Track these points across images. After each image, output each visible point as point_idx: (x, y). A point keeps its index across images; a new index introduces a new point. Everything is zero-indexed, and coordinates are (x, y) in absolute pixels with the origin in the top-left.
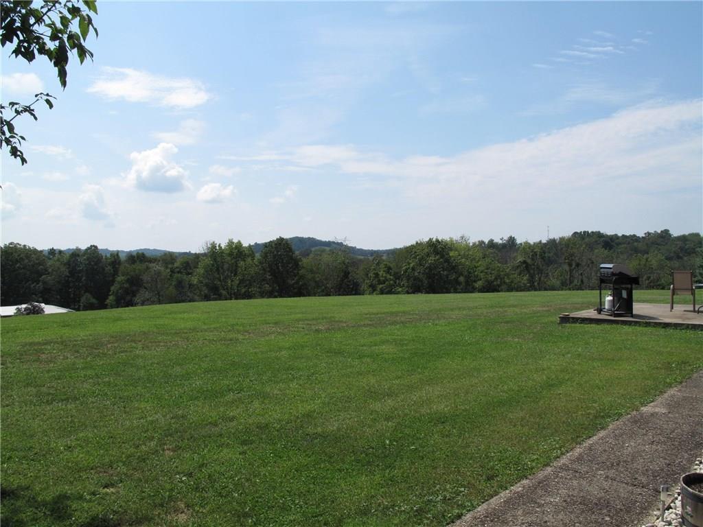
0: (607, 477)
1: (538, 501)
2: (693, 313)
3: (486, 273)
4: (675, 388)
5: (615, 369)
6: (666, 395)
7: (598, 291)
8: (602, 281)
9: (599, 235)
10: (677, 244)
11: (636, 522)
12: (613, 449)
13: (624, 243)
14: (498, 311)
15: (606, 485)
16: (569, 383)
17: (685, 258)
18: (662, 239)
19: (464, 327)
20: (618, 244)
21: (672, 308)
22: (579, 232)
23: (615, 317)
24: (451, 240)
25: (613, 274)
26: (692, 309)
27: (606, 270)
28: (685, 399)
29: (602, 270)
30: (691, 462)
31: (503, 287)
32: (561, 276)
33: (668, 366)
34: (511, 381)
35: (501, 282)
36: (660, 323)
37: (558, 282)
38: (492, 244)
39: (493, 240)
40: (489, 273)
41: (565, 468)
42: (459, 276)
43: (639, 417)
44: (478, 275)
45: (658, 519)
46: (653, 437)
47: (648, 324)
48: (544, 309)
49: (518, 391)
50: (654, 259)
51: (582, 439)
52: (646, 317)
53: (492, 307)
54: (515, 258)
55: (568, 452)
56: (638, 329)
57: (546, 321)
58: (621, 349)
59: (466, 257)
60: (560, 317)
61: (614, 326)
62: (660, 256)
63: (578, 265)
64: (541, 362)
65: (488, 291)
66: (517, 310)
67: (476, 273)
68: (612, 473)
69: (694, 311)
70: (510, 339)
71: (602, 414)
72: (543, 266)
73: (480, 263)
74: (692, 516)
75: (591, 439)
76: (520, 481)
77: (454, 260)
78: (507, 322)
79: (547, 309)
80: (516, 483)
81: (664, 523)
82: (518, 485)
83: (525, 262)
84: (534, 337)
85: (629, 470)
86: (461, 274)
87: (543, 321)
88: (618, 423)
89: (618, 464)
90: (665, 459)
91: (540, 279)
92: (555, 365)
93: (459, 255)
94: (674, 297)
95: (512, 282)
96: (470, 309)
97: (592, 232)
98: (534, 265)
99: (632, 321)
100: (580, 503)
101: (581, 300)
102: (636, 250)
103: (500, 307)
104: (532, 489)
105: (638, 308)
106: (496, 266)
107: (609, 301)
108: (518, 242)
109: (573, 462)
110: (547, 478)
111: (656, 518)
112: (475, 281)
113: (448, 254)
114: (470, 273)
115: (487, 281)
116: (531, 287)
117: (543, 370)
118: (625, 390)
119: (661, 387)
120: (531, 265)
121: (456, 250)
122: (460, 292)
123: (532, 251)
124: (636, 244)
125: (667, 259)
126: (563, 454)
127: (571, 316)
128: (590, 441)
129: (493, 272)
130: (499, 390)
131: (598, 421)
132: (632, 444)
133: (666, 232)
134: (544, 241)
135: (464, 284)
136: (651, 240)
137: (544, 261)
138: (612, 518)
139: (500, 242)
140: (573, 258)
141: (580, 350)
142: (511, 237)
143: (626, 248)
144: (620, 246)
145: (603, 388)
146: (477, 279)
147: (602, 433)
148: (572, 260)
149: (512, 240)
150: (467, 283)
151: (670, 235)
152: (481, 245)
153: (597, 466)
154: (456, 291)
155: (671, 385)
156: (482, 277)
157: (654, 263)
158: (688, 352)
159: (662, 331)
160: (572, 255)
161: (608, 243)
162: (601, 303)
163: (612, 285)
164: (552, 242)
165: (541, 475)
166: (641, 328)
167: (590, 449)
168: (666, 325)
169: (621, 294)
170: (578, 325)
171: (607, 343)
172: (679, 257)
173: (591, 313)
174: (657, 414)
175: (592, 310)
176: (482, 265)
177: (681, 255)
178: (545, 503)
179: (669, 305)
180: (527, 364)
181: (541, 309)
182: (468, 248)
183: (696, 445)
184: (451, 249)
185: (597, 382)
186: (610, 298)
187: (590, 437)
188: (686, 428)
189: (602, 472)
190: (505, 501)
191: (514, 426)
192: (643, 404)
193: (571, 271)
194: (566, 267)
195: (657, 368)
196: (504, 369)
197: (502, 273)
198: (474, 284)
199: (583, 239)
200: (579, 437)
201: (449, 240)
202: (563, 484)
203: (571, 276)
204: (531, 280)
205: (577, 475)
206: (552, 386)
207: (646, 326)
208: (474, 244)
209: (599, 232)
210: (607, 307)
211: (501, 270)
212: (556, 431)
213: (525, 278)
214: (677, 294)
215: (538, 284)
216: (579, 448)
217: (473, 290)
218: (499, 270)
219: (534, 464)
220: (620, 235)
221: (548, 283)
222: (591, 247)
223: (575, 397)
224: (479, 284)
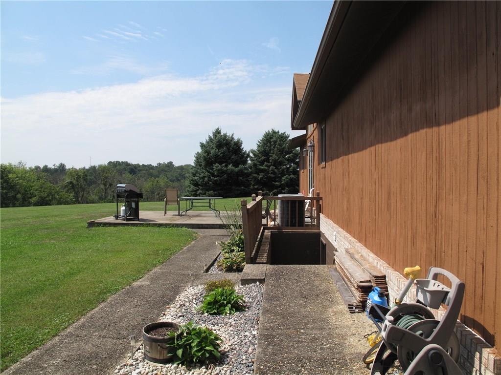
0: (100, 336)
1: (43, 365)
2: (178, 217)
3: (40, 191)
4: (158, 267)
5: (120, 258)
6: (151, 273)
7: (116, 204)
8: (118, 196)
9: (127, 164)
10: (177, 172)
11: (114, 365)
12: (108, 315)
13: (144, 170)
14: (42, 220)
15: (98, 342)
16: (86, 271)
17: (182, 181)
18: (168, 168)
19: (10, 234)
20: (140, 171)
21: (166, 213)
22: (113, 161)
23: (127, 221)
24: (10, 165)
25: (126, 191)
26: (178, 214)
27: (121, 188)
28: (163, 273)
29: (118, 188)
30: (158, 315)
31: (54, 202)
32: (99, 193)
33: (156, 253)
34: (41, 274)
35: (52, 198)
36: (157, 224)
37: (97, 197)
38: (46, 169)
39: (47, 166)
40: (42, 191)
41: (70, 335)
42: (17, 194)
43: (130, 290)
44: (33, 193)
45: (130, 358)
46: (137, 302)
47: (148, 225)
48: (79, 217)
49: (45, 281)
50: (162, 181)
51: (87, 311)
52: (147, 220)
53: (38, 217)
54: (63, 180)
55: (74, 323)
56: (142, 228)
57: (78, 226)
58: (127, 243)
59: (24, 179)
60: (88, 223)
61: (126, 227)
62: (166, 179)
63: (111, 185)
64: (68, 257)
65: (41, 205)
66: (57, 218)
67: (32, 191)
68: (103, 333)
69: (179, 215)
70: (47, 241)
71: (105, 291)
72: (85, 185)
73: (35, 183)
74: (149, 352)
75: (94, 310)
76: (30, 352)
77: (13, 181)
78: (47, 229)
79: (81, 217)
80: (27, 355)
81: (133, 361)
82: (29, 356)
83: (71, 183)
84: (66, 239)
85: (117, 328)
86: (19, 192)
87: (76, 227)
88: (115, 295)
89: (109, 326)
90: (142, 316)
91: (83, 195)
92: (78, 259)
93: (17, 177)
94: (167, 206)
95: (61, 198)
96: (18, 219)
97: (122, 162)
98: (78, 185)
99: (138, 224)
100: (77, 360)
101: (107, 210)
102: (151, 175)
103: (45, 217)
104: (39, 358)
105: (143, 214)
106: (48, 185)
107: (123, 210)
108: (67, 167)
109: (76, 329)
110: (54, 346)
111: (128, 358)
112: (31, 198)
113: (7, 176)
114: (26, 191)
115: (41, 197)
116: (76, 201)
117: (69, 263)
118: (124, 272)
119: (149, 267)
120: (76, 185)
121: (14, 173)
122: (18, 206)
123: (77, 175)
124: (151, 171)
125: (171, 181)
126: (70, 325)
127: (96, 222)
128: (92, 312)
129: (46, 190)
130: (29, 282)
131: (100, 296)
132: (122, 309)
133: (171, 163)
134: (87, 168)
135: (21, 200)
136: (161, 168)
137: (86, 182)
138: (98, 365)
139: (53, 167)
140: (107, 180)
141: (99, 246)
142: (61, 164)
143: (145, 174)
144: (141, 172)
145: (109, 272)
146: (33, 195)
147: (103, 305)
148: (106, 181)
149: (62, 166)
150: (24, 199)
151: (173, 165)
152: (37, 169)
153: (94, 330)
154: (14, 206)
155: (156, 265)
156: (37, 194)
157: (162, 184)
158: (171, 242)
159: (157, 229)
160: (106, 178)
161: (133, 170)
162: (118, 212)
163: (124, 199)
164: (93, 168)
165: (49, 344)
166: (144, 228)
167: (91, 318)
168: (160, 225)
169: (131, 205)
170: (101, 228)
171: (119, 240)
172: (178, 180)
173: (111, 219)
174: (142, 286)
175: (112, 217)
176: (37, 185)
177: (179, 178)
178: (48, 366)
179: (164, 212)
180: (57, 259)
181: (77, 217)
182: (25, 172)
183: (163, 303)
184: (9, 172)
185: (106, 267)
186: (124, 208)
187: (93, 309)
188: (160, 293)
189: (97, 333)
190: (13, 372)
191: (36, 309)
192: (134, 281)
193: (106, 190)
194: (102, 186)
195: (149, 255)
196: (37, 265)
197: (53, 191)
198: (29, 199)
199: (116, 166)
200: (85, 310)
201: (8, 165)
202: (65, 348)
203: (105, 193)
204: (76, 197)
205: (78, 339)
206: (72, 274)
207: (147, 227)
208: (30, 168)
209: (127, 162)
210: (121, 214)
211: (52, 188)
212: (68, 308)
213: (71, 195)
214: (169, 204)
215: (82, 199)
216: (84, 318)
217: (29, 205)
218: (50, 189)
219: (45, 337)
220: (141, 164)
221: (89, 198)
222: (120, 173)
223: (88, 280)
224: (33, 200)
